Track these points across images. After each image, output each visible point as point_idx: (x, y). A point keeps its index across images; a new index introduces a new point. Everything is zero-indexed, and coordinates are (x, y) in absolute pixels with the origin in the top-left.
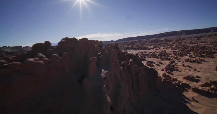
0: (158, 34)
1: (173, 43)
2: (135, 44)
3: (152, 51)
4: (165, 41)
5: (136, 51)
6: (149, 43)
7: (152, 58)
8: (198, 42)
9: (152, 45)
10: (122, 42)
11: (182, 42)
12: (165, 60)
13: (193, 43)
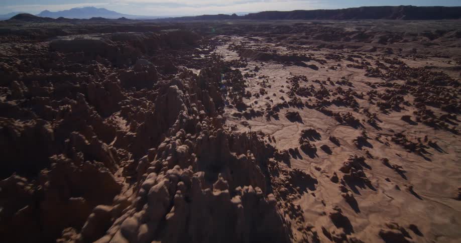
0: (344, 10)
1: (371, 47)
2: (285, 38)
3: (322, 74)
4: (354, 38)
5: (283, 68)
6: (318, 38)
7: (317, 110)
8: (429, 53)
9: (323, 46)
10: (258, 23)
11: (393, 48)
12: (345, 125)
13: (418, 57)
